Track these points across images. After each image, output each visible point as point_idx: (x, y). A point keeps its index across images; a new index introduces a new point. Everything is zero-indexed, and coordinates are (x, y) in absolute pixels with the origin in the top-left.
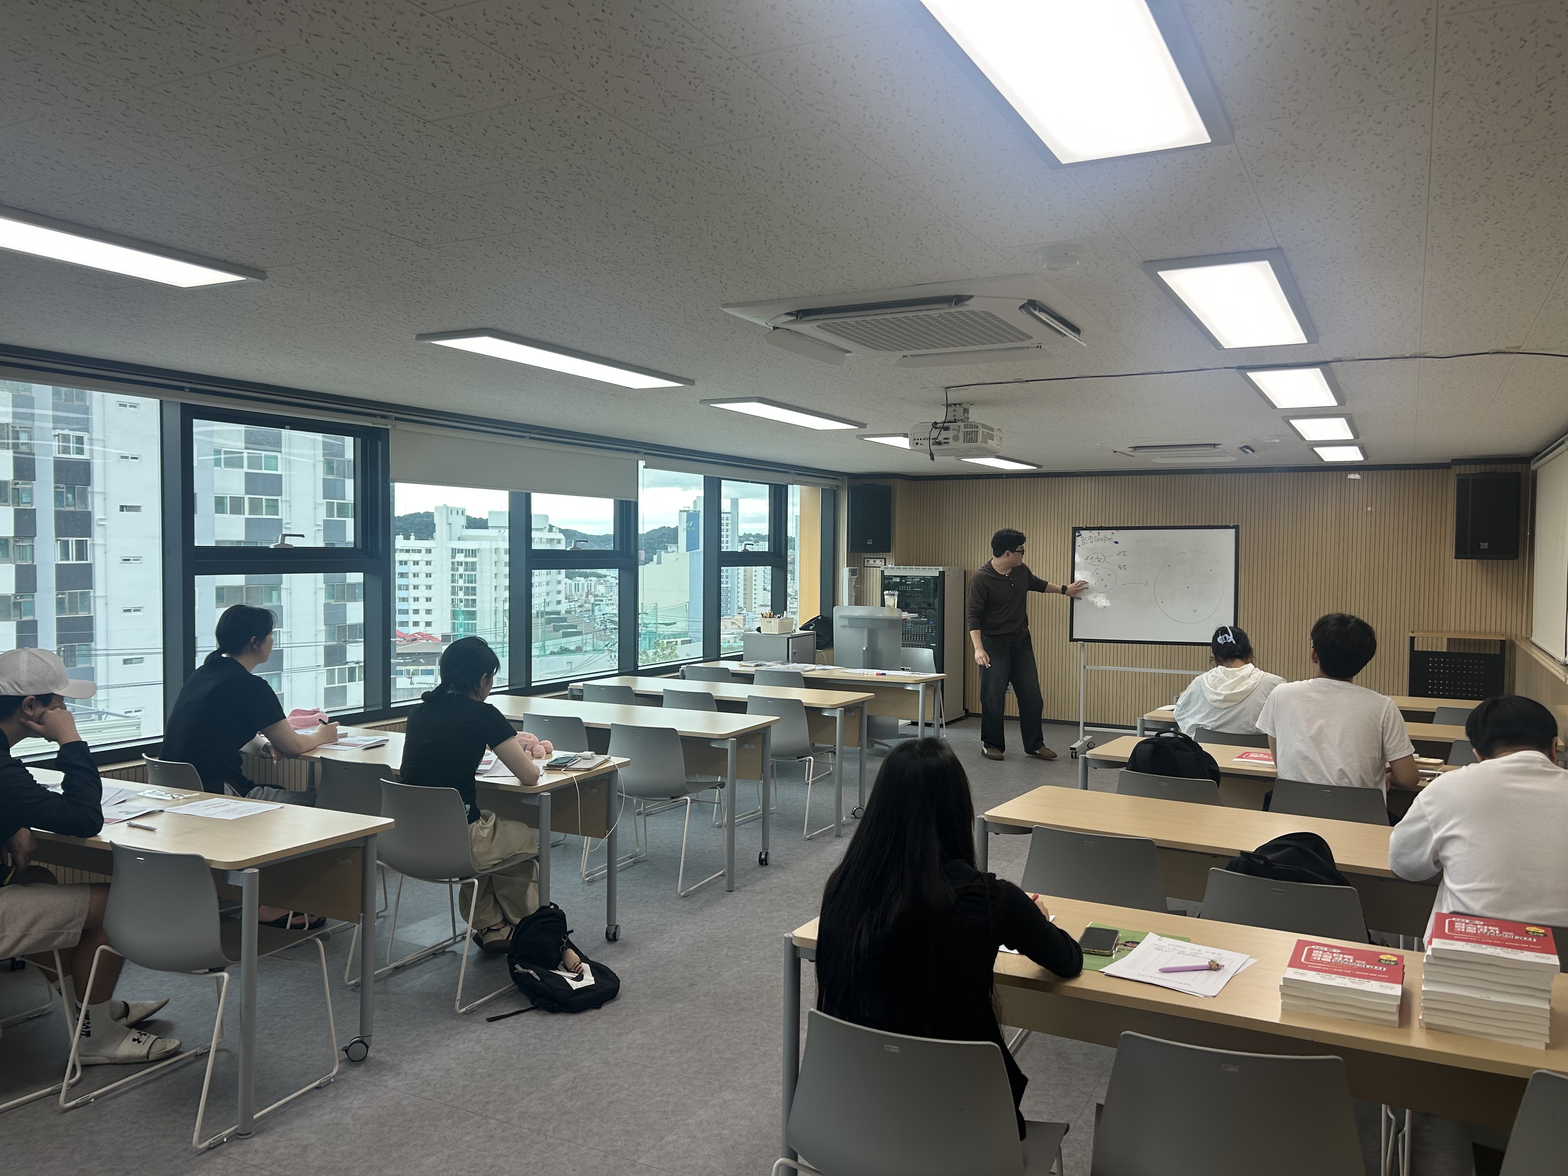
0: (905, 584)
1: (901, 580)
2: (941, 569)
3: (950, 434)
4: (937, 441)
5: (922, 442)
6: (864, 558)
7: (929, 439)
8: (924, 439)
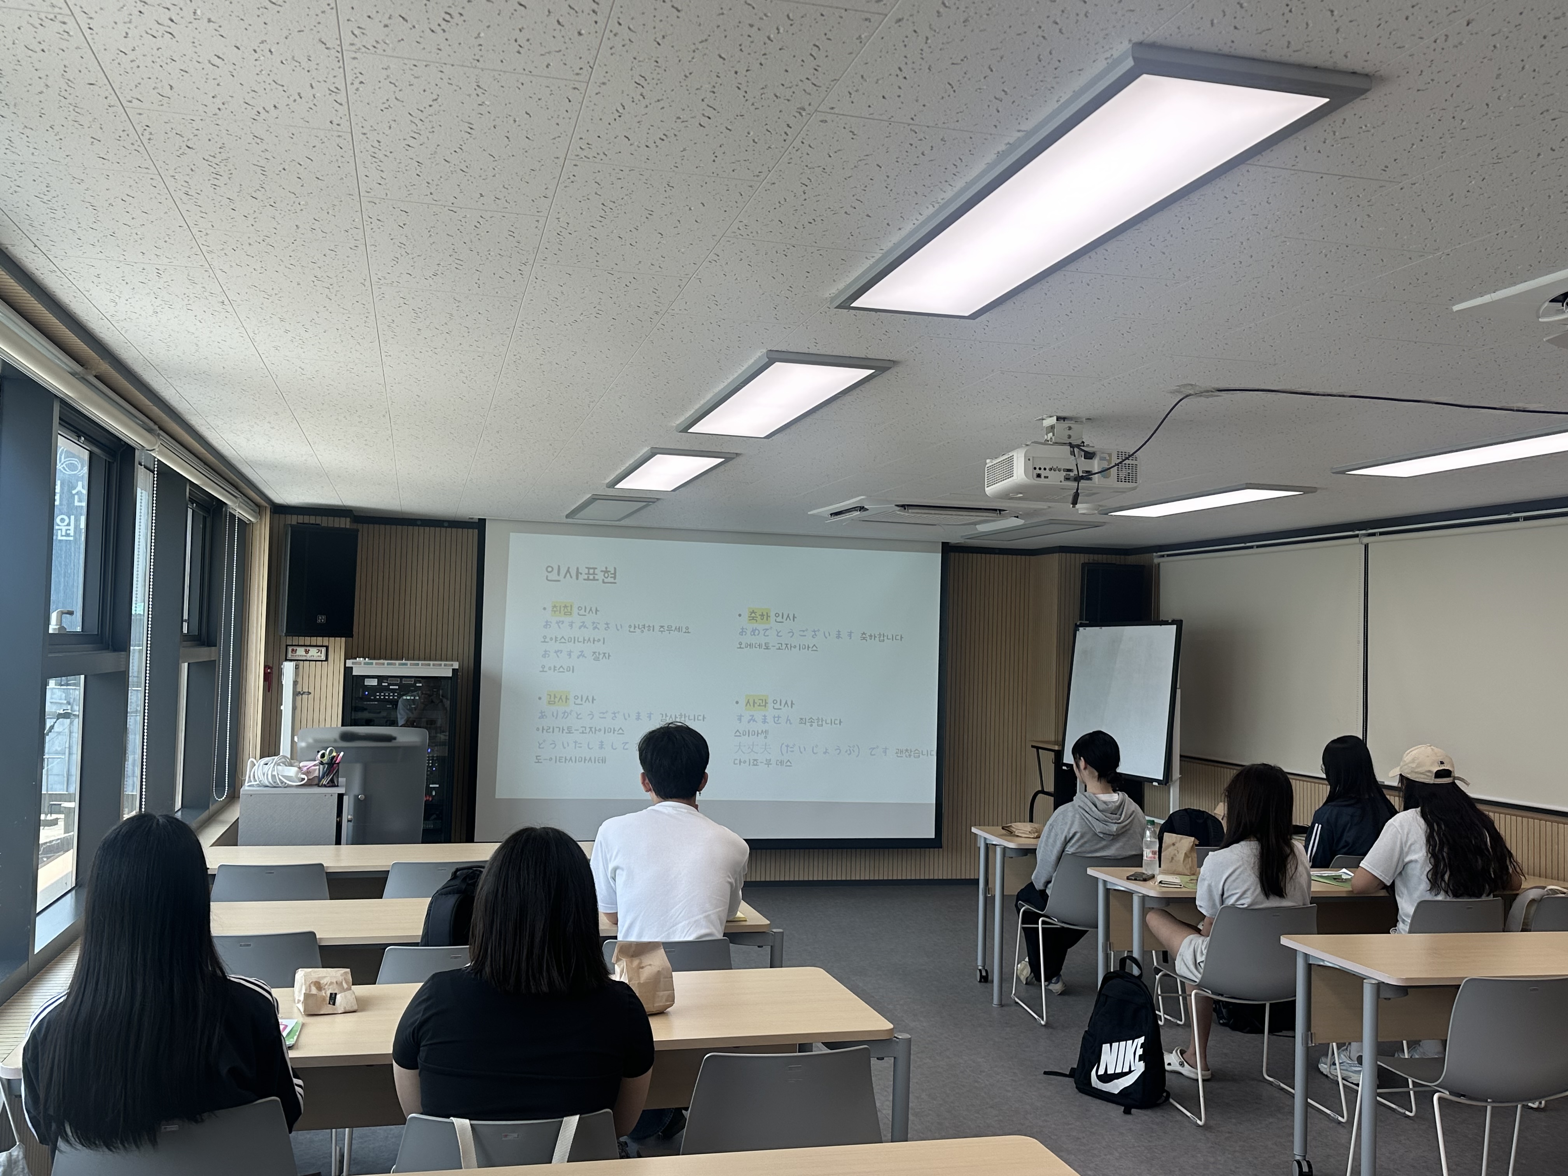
0: (387, 689)
1: (379, 683)
2: (456, 665)
3: (1095, 465)
4: (1072, 474)
5: (1047, 473)
6: (287, 646)
7: (1059, 470)
8: (1051, 469)
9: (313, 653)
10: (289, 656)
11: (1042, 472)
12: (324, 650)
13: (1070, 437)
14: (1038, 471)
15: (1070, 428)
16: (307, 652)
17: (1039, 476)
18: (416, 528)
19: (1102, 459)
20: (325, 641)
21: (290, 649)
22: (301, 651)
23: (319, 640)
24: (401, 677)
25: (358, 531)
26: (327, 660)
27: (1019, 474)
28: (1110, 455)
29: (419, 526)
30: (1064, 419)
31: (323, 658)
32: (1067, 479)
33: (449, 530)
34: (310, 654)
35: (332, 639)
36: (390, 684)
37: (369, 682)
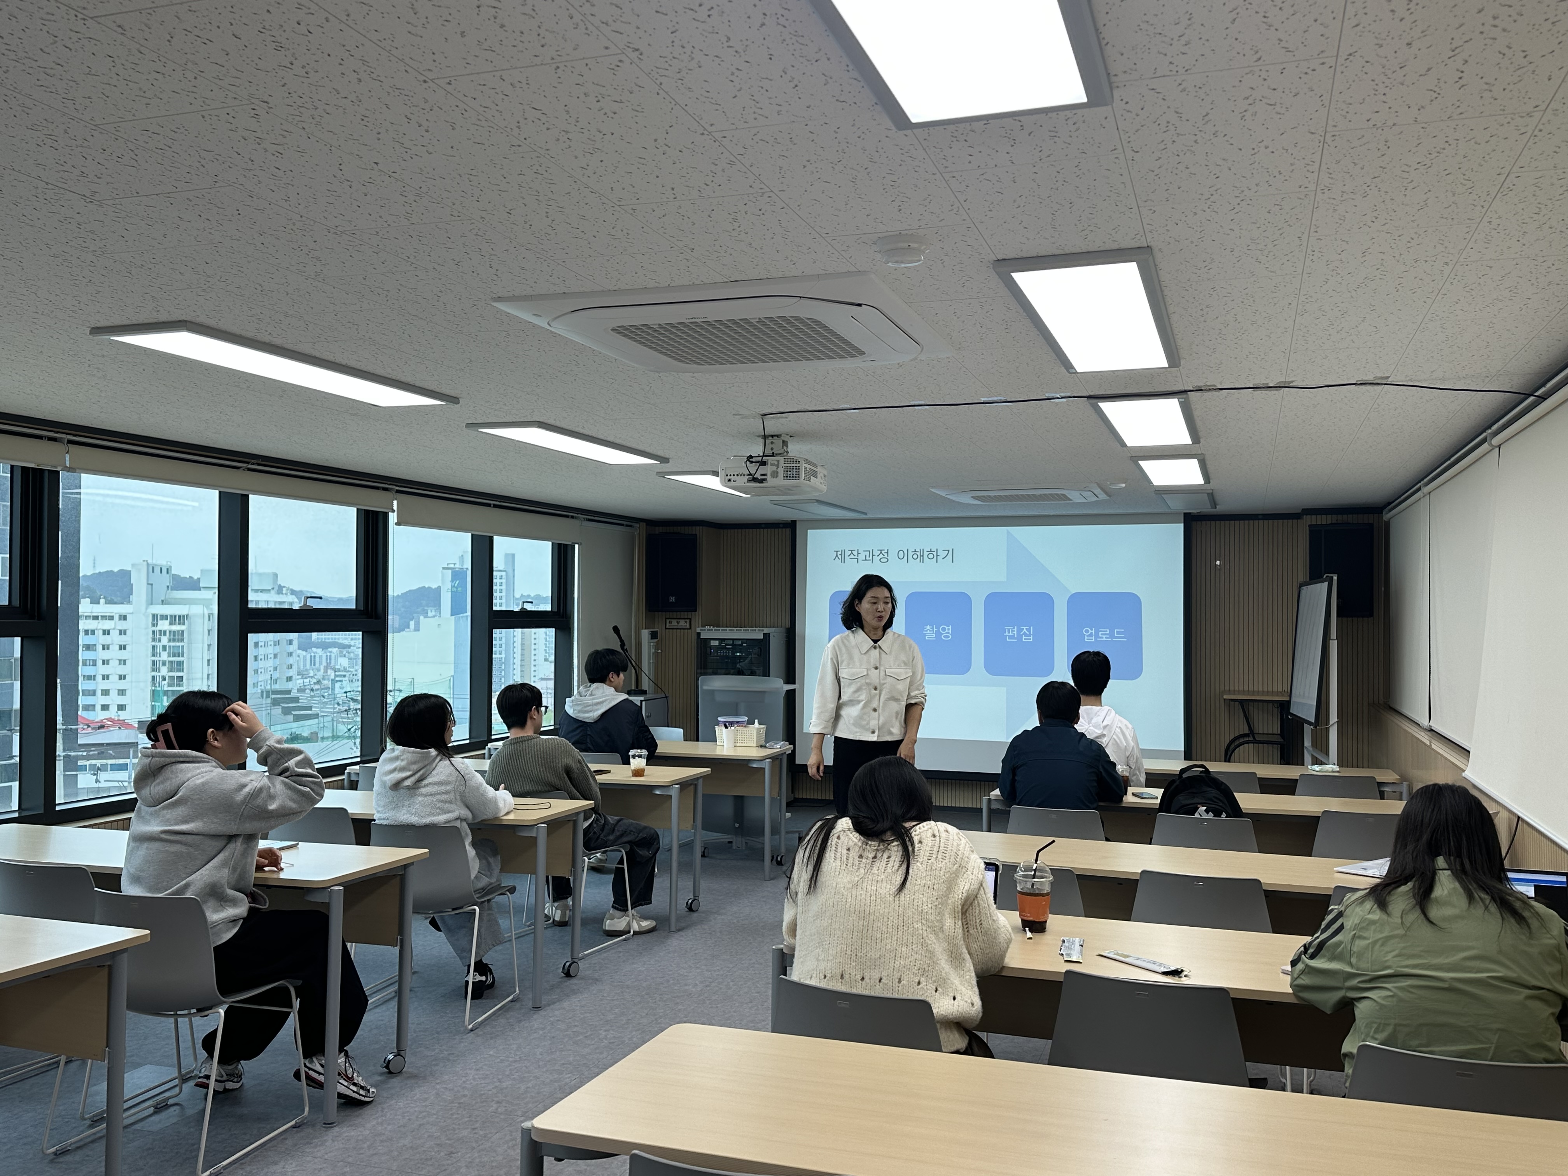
0: (724, 647)
3: (768, 470)
4: (753, 477)
5: (735, 478)
6: (666, 619)
7: (744, 475)
8: (737, 475)
9: (682, 623)
10: (668, 626)
11: (732, 478)
12: (688, 621)
16: (678, 623)
17: (730, 480)
20: (690, 615)
21: (668, 621)
22: (674, 623)
23: (685, 615)
24: (733, 640)
25: (697, 535)
26: (690, 629)
28: (778, 461)
29: (763, 528)
31: (688, 627)
32: (749, 481)
33: (784, 529)
34: (680, 624)
35: (693, 613)
36: (727, 645)
37: (713, 643)
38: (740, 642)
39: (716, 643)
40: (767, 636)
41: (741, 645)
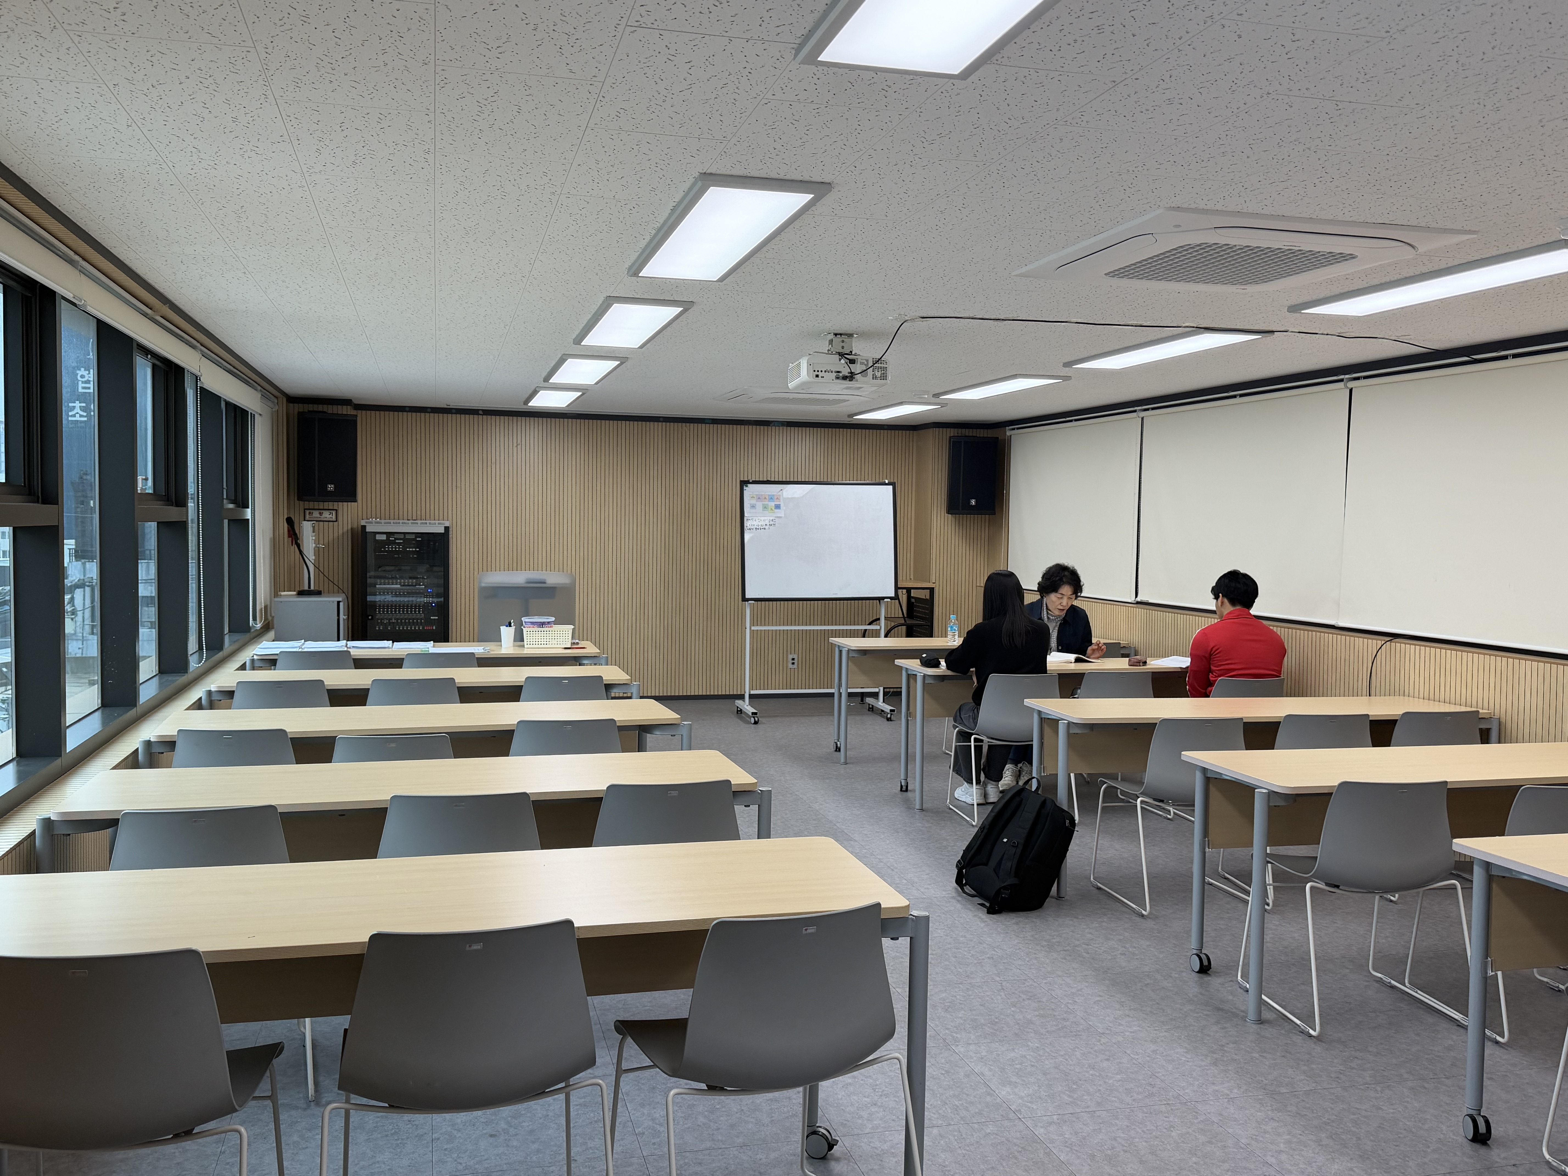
1: (388, 538)
3: (857, 368)
4: (841, 375)
5: (823, 374)
6: (305, 509)
7: (832, 372)
8: (825, 371)
9: (326, 515)
10: (308, 518)
11: (819, 373)
12: (334, 512)
13: (843, 347)
14: (816, 373)
15: (843, 341)
16: (321, 514)
17: (817, 376)
18: (405, 413)
19: (862, 363)
20: (336, 505)
21: (307, 512)
22: (316, 514)
23: (330, 505)
24: (405, 533)
25: (356, 416)
26: (337, 521)
27: (804, 374)
28: (867, 361)
29: (407, 412)
30: (841, 334)
31: (334, 519)
32: (837, 378)
33: (432, 415)
34: (324, 515)
35: (340, 504)
36: (396, 539)
37: (378, 537)
38: (413, 537)
39: (384, 537)
40: (447, 529)
41: (414, 540)
